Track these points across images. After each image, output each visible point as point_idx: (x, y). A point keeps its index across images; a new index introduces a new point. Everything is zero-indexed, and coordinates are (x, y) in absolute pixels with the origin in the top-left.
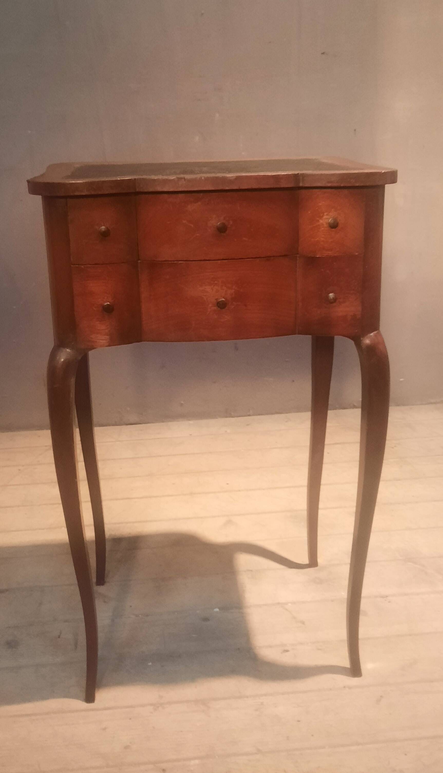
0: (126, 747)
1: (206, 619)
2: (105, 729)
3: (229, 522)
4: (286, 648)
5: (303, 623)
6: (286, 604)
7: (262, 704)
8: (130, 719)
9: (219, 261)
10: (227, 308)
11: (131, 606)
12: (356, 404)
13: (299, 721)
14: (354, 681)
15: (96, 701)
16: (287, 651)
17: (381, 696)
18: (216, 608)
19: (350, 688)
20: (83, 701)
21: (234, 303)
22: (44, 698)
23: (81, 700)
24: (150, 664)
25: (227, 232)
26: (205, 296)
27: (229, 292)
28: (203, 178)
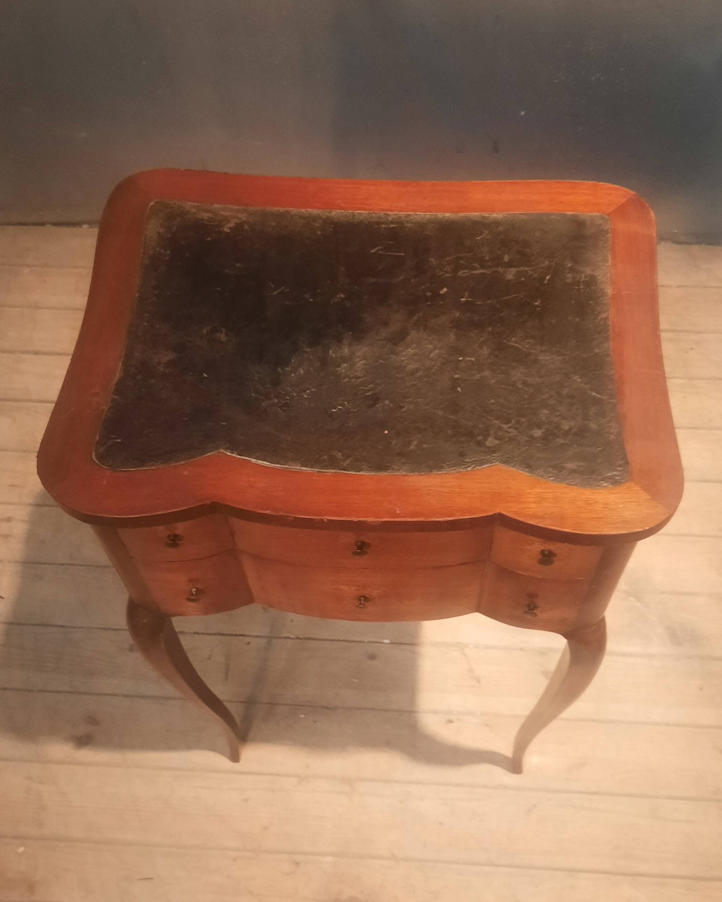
0: (265, 828)
1: (372, 657)
2: (246, 800)
4: (452, 717)
5: (479, 680)
6: (467, 646)
7: (409, 794)
8: (273, 791)
13: (441, 824)
15: (241, 761)
16: (451, 721)
17: (534, 805)
18: (386, 640)
19: (505, 788)
20: (229, 759)
22: (189, 747)
23: (226, 757)
24: (302, 716)
26: (340, 592)
27: (375, 591)
28: (325, 520)
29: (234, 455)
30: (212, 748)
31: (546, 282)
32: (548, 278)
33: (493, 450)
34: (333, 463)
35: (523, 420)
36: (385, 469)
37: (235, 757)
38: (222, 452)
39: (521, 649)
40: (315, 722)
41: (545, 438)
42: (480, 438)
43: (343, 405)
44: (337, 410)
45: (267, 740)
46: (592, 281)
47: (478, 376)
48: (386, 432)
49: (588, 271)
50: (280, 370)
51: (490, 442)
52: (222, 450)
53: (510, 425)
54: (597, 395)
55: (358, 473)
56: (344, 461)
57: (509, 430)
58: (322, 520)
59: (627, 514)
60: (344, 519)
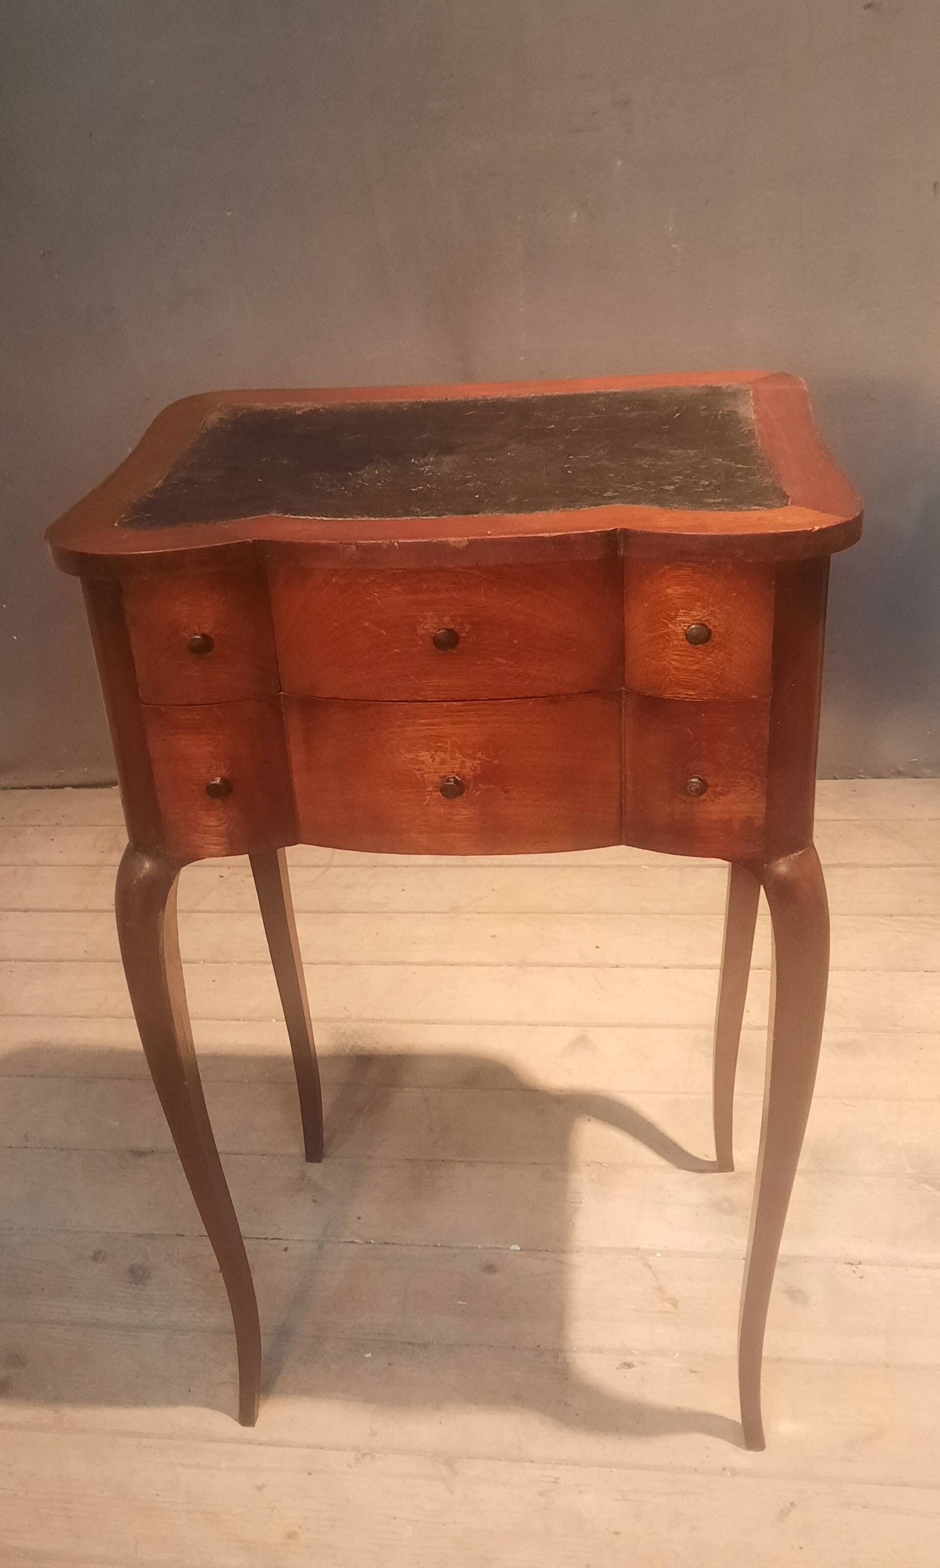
0: (292, 1535)
1: (490, 1269)
2: (260, 1488)
3: (582, 1041)
4: (630, 1359)
5: (675, 1303)
6: (653, 1253)
7: (556, 1481)
8: (310, 1474)
9: (446, 704)
10: (464, 795)
11: (359, 1218)
12: (901, 769)
13: (617, 1533)
14: (745, 1458)
15: (257, 1424)
16: (629, 1366)
17: (792, 1504)
18: (515, 1244)
19: (734, 1473)
20: (236, 1420)
21: (480, 785)
22: (171, 1402)
23: (232, 1417)
24: (369, 1355)
25: (460, 646)
26: (418, 770)
27: (469, 764)
28: (396, 544)
29: (287, 516)
30: (210, 1404)
31: (674, 417)
32: (677, 415)
33: (612, 498)
35: (650, 482)
36: (475, 513)
37: (247, 1417)
40: (390, 1364)
41: (679, 489)
42: (597, 493)
43: (424, 486)
44: (417, 489)
45: (307, 1391)
46: (731, 413)
47: (593, 464)
48: (477, 496)
49: (727, 409)
50: (350, 473)
51: (608, 494)
53: (634, 485)
56: (422, 512)
57: (633, 488)
58: (391, 545)
59: (789, 521)
60: (420, 540)
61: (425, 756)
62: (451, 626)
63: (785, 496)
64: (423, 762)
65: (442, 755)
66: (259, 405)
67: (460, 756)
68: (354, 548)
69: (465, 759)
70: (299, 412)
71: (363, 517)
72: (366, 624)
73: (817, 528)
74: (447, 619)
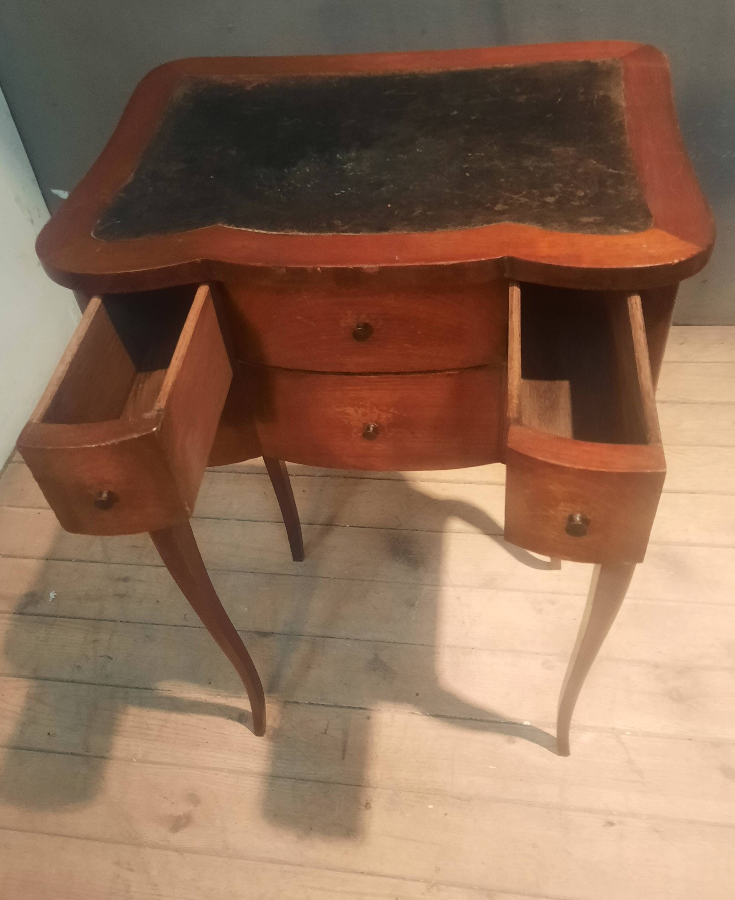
9: (365, 376)
20: (253, 733)
21: (393, 429)
25: (375, 335)
26: (347, 419)
27: (384, 416)
28: (319, 269)
29: (231, 227)
31: (557, 102)
32: (559, 100)
33: (502, 213)
34: (331, 228)
35: (534, 191)
36: (386, 230)
38: (220, 226)
39: (690, 739)
41: (558, 202)
42: (489, 205)
43: (346, 189)
44: (339, 194)
46: (606, 99)
47: (488, 165)
48: (389, 206)
49: (602, 93)
50: (286, 170)
51: (499, 207)
52: (220, 225)
53: (521, 195)
54: (614, 171)
55: (358, 235)
56: (343, 226)
57: (520, 199)
58: (314, 270)
59: (652, 251)
60: (339, 266)
61: (350, 410)
62: (367, 321)
63: (648, 215)
64: (348, 414)
65: (364, 410)
66: (217, 78)
67: (378, 411)
68: (284, 270)
69: (381, 413)
70: (249, 88)
71: (293, 231)
72: (299, 318)
73: (676, 261)
74: (364, 316)
